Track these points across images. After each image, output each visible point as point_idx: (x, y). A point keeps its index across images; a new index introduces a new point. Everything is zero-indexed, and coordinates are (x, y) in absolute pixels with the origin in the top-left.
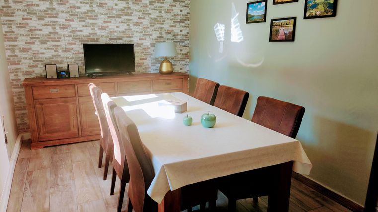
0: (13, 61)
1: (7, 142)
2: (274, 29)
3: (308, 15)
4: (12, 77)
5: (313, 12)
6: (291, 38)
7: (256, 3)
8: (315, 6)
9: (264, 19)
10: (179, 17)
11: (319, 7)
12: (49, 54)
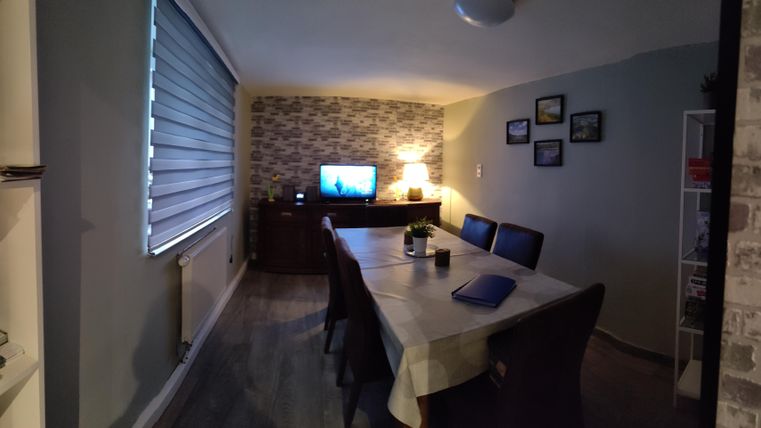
0: (255, 180)
1: (231, 261)
2: (538, 152)
3: (574, 138)
4: (252, 195)
5: (579, 135)
6: (558, 162)
7: (517, 121)
8: (580, 129)
9: (527, 139)
10: (430, 136)
11: (585, 130)
12: (289, 175)
